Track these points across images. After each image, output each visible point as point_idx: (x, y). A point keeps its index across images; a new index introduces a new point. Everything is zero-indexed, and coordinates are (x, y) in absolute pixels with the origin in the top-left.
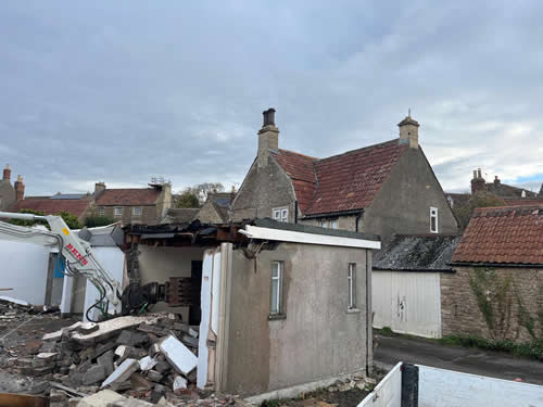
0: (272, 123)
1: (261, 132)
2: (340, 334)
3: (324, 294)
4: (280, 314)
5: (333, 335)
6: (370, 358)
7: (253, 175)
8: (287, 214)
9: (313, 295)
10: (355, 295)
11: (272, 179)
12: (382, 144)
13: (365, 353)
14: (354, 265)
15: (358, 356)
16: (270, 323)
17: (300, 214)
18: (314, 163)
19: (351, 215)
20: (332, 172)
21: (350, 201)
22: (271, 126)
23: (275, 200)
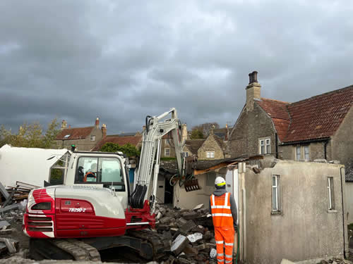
0: (256, 81)
1: (248, 87)
2: (323, 227)
3: (310, 199)
4: (279, 211)
5: (319, 228)
6: (347, 246)
7: (244, 116)
8: (270, 141)
9: (302, 199)
10: (333, 200)
11: (257, 119)
12: (341, 90)
13: (342, 242)
14: (331, 178)
15: (338, 244)
16: (273, 217)
17: (279, 142)
18: (287, 106)
19: (320, 142)
20: (301, 111)
21: (318, 132)
22: (255, 83)
23: (261, 133)
